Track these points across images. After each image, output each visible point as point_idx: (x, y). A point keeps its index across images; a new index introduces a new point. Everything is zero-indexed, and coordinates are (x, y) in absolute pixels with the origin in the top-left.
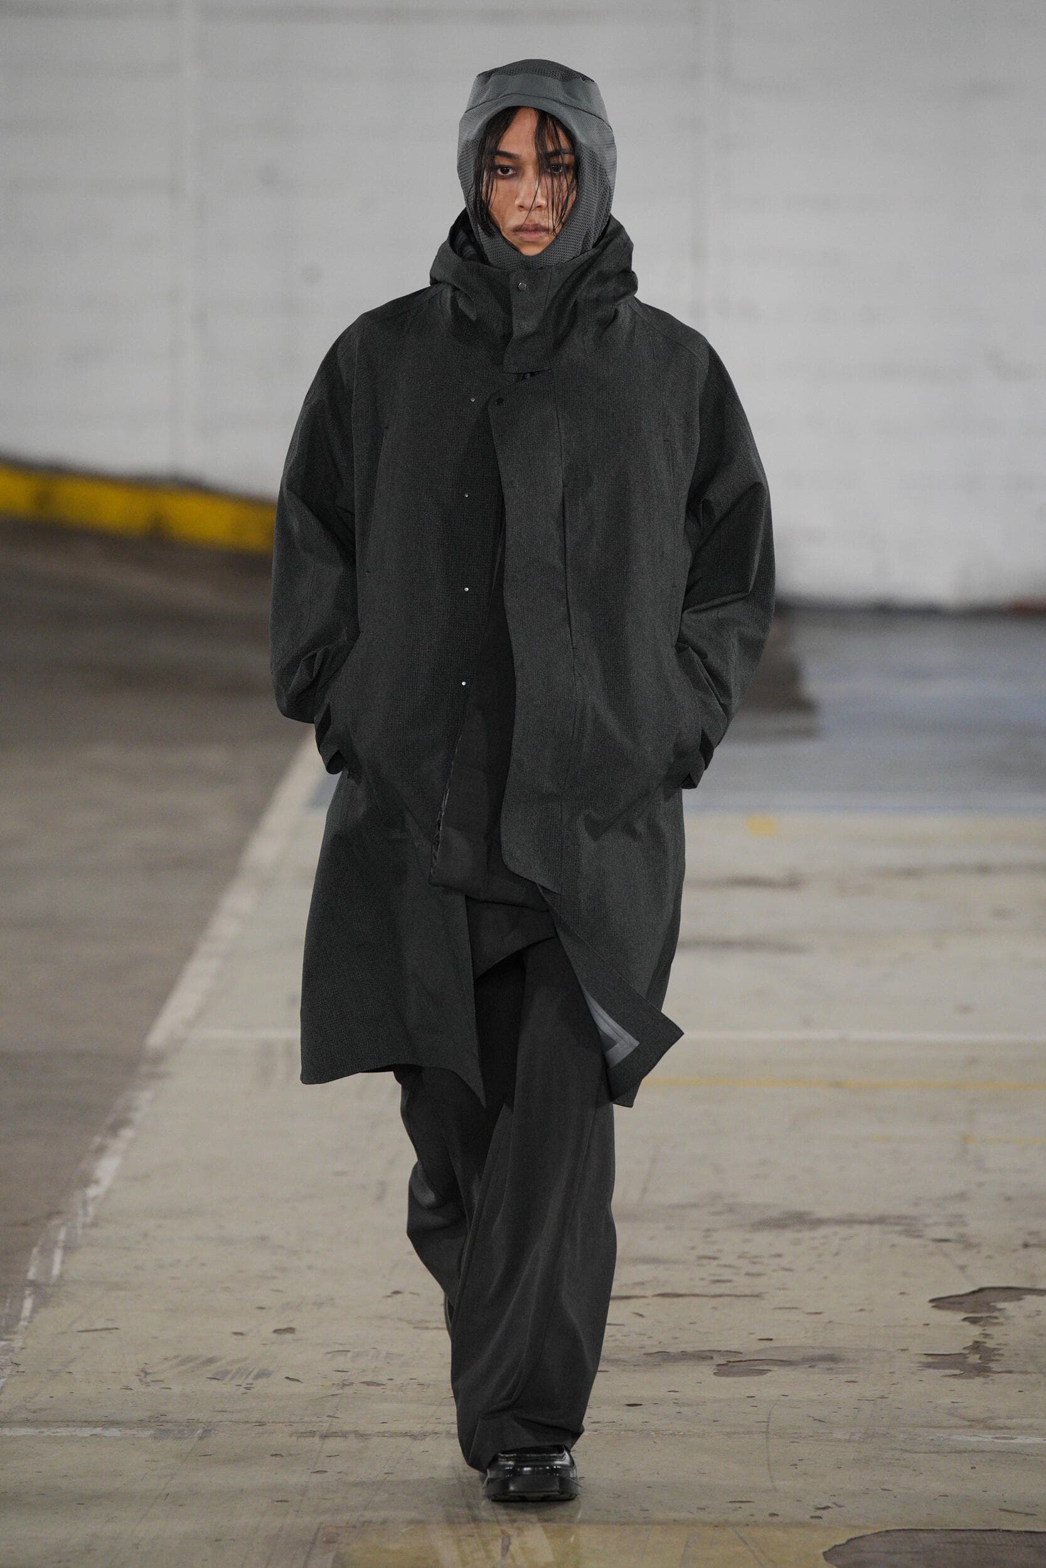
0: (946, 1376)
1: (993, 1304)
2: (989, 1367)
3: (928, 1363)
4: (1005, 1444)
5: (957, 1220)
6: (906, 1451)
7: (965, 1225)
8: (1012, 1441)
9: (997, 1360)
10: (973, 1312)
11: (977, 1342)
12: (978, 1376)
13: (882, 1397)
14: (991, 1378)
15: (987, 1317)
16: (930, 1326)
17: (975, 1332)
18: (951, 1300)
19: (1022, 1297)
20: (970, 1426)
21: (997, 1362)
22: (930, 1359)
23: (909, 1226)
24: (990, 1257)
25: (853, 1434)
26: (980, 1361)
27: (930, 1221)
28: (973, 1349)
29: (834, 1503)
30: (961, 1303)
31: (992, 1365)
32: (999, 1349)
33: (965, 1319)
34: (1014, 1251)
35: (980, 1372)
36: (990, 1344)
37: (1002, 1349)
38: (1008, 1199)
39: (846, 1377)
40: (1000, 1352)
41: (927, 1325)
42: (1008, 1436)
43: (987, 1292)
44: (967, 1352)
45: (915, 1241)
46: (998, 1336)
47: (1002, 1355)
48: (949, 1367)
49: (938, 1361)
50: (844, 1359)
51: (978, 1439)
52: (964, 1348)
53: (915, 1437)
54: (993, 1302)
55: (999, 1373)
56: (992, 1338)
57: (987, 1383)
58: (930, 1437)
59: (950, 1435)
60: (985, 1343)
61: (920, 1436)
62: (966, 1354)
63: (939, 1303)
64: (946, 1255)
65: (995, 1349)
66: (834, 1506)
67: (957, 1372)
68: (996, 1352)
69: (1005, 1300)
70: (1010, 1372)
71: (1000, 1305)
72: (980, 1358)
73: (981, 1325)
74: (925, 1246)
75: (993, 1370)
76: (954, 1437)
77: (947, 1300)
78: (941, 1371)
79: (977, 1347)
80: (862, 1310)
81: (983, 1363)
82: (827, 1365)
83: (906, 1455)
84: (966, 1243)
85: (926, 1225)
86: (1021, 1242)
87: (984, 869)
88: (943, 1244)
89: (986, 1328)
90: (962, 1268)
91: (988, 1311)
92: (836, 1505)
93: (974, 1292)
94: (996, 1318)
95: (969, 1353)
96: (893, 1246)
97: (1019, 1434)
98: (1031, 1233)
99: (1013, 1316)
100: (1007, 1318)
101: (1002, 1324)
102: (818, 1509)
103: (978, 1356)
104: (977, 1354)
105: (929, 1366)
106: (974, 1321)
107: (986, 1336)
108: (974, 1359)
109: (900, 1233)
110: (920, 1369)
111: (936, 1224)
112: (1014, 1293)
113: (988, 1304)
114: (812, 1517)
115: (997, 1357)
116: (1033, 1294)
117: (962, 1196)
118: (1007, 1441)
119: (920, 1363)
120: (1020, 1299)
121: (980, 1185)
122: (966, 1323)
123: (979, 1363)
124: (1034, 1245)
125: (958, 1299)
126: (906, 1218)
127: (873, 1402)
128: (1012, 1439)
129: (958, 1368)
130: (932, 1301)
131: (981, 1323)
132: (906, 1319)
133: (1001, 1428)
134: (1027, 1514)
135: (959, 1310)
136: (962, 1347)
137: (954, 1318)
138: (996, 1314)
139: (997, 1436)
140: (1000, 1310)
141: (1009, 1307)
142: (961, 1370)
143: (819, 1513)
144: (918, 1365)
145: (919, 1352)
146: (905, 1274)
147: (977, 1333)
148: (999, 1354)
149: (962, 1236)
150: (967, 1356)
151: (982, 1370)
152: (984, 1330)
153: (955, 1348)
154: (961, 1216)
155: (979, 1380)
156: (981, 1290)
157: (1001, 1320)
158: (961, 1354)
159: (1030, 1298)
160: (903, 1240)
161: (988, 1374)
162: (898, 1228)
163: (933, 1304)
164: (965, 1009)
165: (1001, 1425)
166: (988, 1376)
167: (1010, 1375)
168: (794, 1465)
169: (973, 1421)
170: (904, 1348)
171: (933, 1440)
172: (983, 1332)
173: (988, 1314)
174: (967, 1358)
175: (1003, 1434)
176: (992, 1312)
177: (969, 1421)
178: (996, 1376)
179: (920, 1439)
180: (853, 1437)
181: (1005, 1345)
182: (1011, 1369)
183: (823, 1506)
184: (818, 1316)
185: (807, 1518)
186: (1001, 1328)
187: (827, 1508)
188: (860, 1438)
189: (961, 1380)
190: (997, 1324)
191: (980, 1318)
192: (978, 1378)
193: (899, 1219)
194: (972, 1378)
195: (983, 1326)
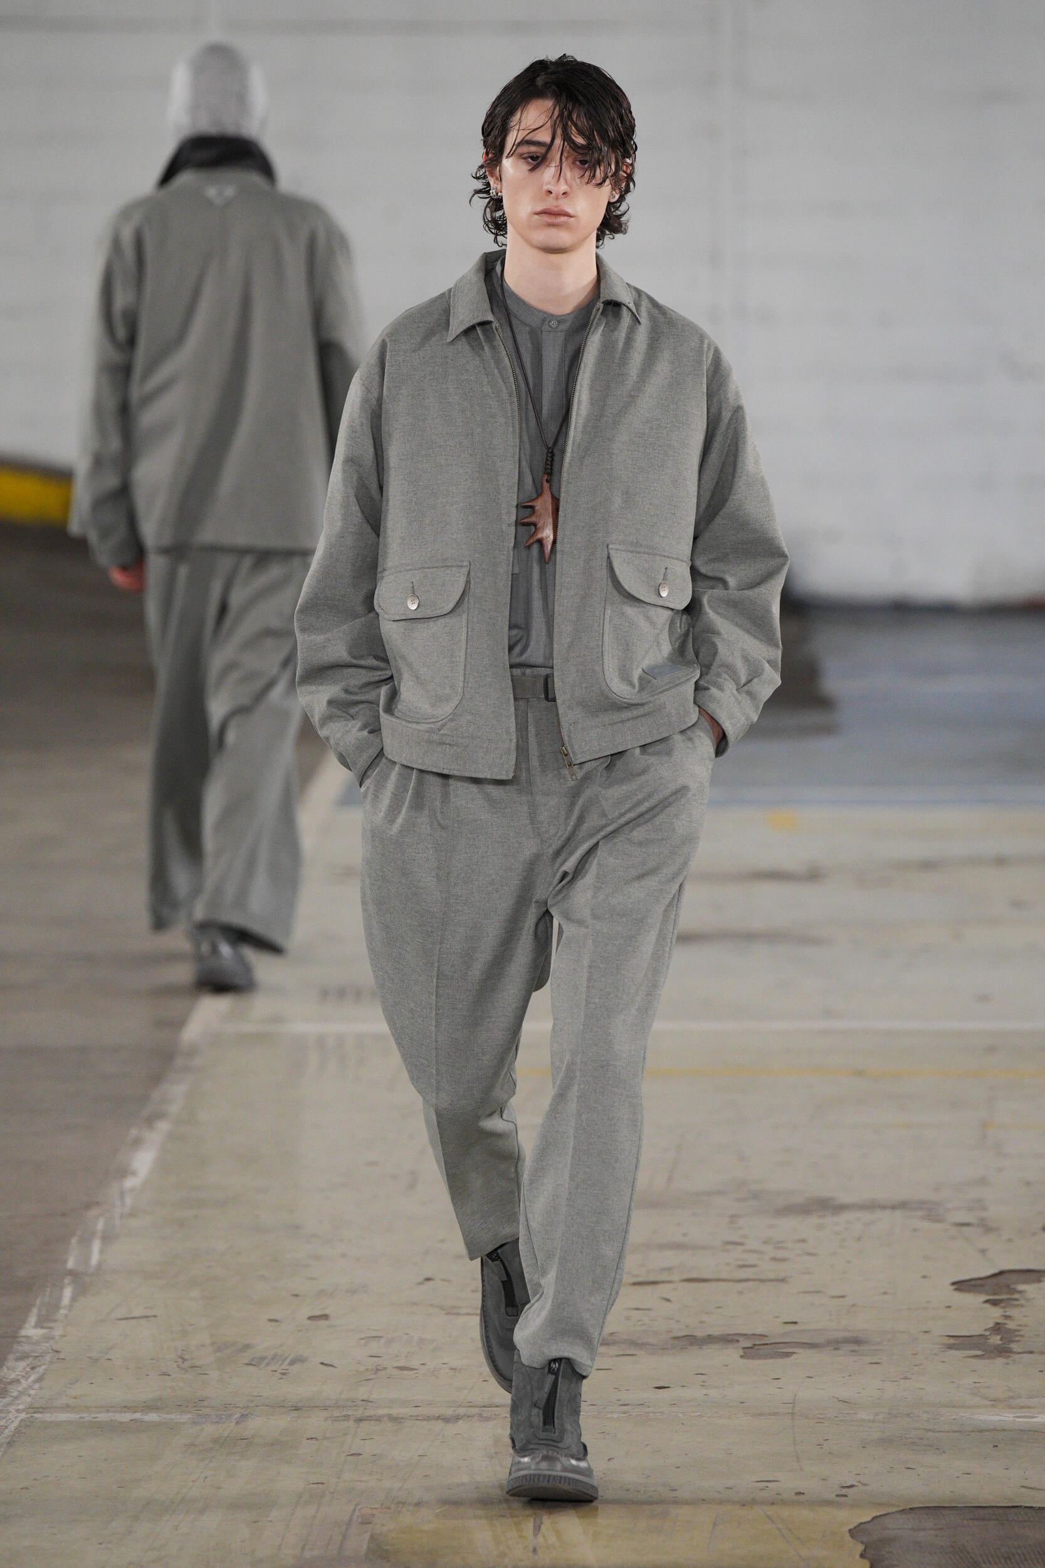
0: (969, 1357)
1: (1013, 1286)
2: (1010, 1348)
3: (951, 1344)
4: (1027, 1423)
5: (977, 1204)
7: (984, 1209)
8: (1033, 1420)
9: (1018, 1341)
10: (995, 1294)
11: (997, 1324)
12: (999, 1356)
14: (1011, 1359)
15: (1008, 1299)
16: (952, 1308)
17: (995, 1313)
18: (973, 1283)
19: (1042, 1279)
20: (993, 1405)
21: (1018, 1343)
22: (952, 1341)
23: (931, 1211)
24: (1010, 1240)
25: (877, 1414)
26: (1000, 1342)
27: (950, 1206)
28: (994, 1330)
29: (859, 1482)
31: (1013, 1346)
32: (1020, 1330)
33: (986, 1302)
34: (1034, 1234)
35: (1001, 1353)
36: (1011, 1325)
37: (1023, 1330)
38: (1028, 1184)
39: (868, 1359)
40: (1021, 1333)
41: (949, 1307)
42: (1029, 1415)
43: (1007, 1275)
44: (988, 1333)
45: (937, 1226)
46: (1019, 1317)
47: (1024, 1336)
48: (971, 1349)
49: (959, 1342)
50: (868, 1342)
51: (1000, 1418)
52: (986, 1330)
53: (938, 1416)
54: (1014, 1284)
55: (1021, 1353)
56: (1013, 1320)
57: (1008, 1364)
58: (952, 1417)
59: (973, 1414)
60: (1006, 1324)
61: (942, 1416)
62: (986, 1336)
63: (961, 1286)
64: (967, 1239)
65: (1016, 1330)
66: (859, 1484)
67: (979, 1353)
68: (1017, 1333)
69: (1026, 1282)
70: (1031, 1352)
71: (1021, 1287)
72: (1001, 1339)
73: (1001, 1307)
74: (946, 1230)
75: (1014, 1350)
76: (975, 1417)
77: (969, 1283)
78: (963, 1352)
79: (997, 1328)
80: (885, 1293)
81: (1003, 1344)
82: (851, 1347)
83: (929, 1434)
84: (987, 1228)
85: (946, 1210)
86: (1041, 1226)
87: (1001, 861)
88: (965, 1228)
89: (1006, 1309)
90: (983, 1251)
91: (1008, 1293)
92: (862, 1484)
93: (994, 1275)
94: (1017, 1300)
95: (990, 1335)
96: (915, 1230)
97: (1040, 1413)
99: (1034, 1298)
100: (1028, 1300)
101: (1022, 1306)
102: (844, 1487)
103: (999, 1337)
104: (998, 1334)
105: (951, 1347)
106: (994, 1303)
107: (1007, 1317)
108: (996, 1340)
109: (922, 1218)
110: (942, 1350)
111: (956, 1209)
112: (1034, 1275)
113: (1008, 1286)
114: (837, 1496)
115: (1017, 1339)
117: (982, 1182)
118: (1028, 1420)
119: (941, 1344)
120: (1039, 1281)
121: (1000, 1170)
122: (987, 1305)
123: (1000, 1344)
125: (979, 1282)
126: (927, 1203)
127: (894, 1383)
128: (1033, 1417)
129: (979, 1350)
130: (953, 1284)
131: (1002, 1305)
132: (928, 1302)
133: (1022, 1407)
135: (980, 1292)
136: (983, 1329)
137: (975, 1300)
138: (1016, 1296)
139: (1019, 1415)
140: (1020, 1292)
141: (1029, 1289)
142: (983, 1351)
143: (844, 1491)
144: (940, 1347)
145: (942, 1334)
146: (927, 1258)
147: (999, 1315)
148: (1020, 1335)
149: (982, 1220)
150: (988, 1337)
151: (1003, 1351)
152: (1005, 1312)
153: (976, 1329)
154: (981, 1201)
155: (1000, 1361)
156: (1001, 1273)
157: (1022, 1302)
158: (982, 1335)
160: (925, 1225)
161: (1008, 1354)
162: (920, 1213)
163: (955, 1287)
164: (984, 998)
165: (1023, 1405)
166: (1009, 1357)
167: (1031, 1355)
168: (819, 1445)
169: (994, 1400)
170: (926, 1330)
171: (955, 1419)
172: (1004, 1314)
173: (1009, 1296)
174: (989, 1339)
175: (1025, 1413)
176: (1013, 1294)
177: (990, 1400)
178: (1017, 1356)
179: (942, 1418)
180: (877, 1417)
181: (1026, 1326)
182: (1032, 1350)
183: (848, 1485)
184: (842, 1299)
185: (833, 1497)
186: (1022, 1309)
187: (852, 1486)
188: (884, 1418)
189: (982, 1361)
190: (1018, 1305)
191: (1001, 1301)
192: (999, 1359)
193: (921, 1204)
194: (994, 1358)
195: (1003, 1308)
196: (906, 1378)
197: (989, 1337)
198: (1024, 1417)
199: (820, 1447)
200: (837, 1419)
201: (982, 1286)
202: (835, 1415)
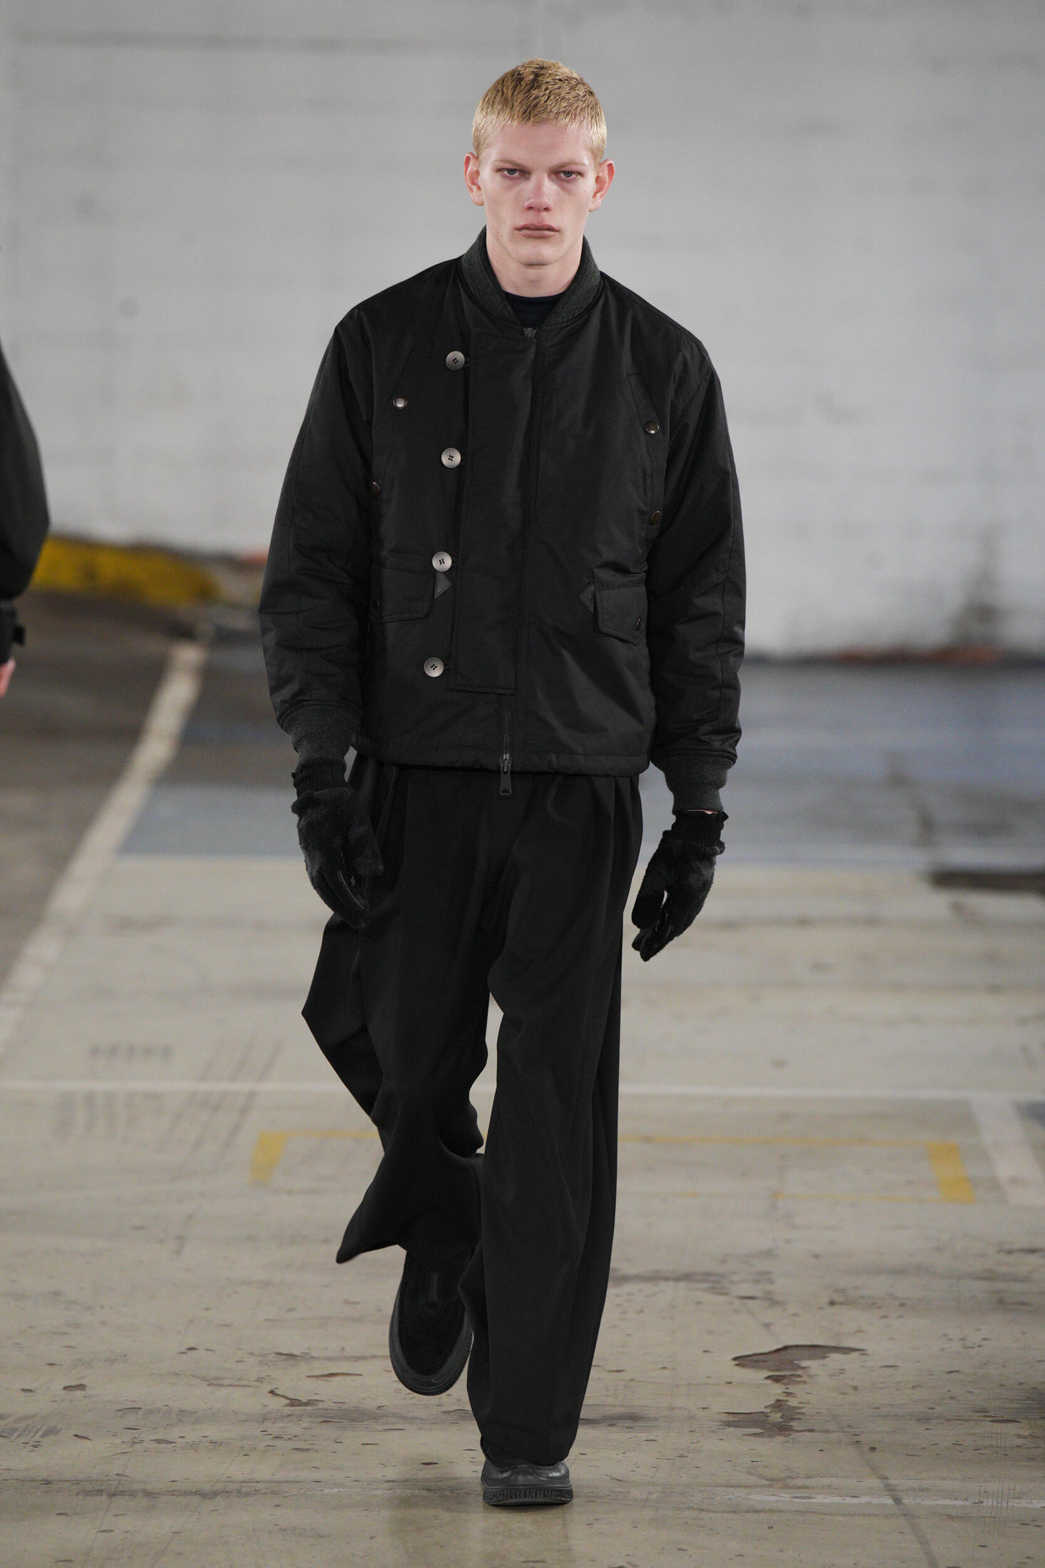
0: (747, 1435)
1: (796, 1362)
2: (790, 1425)
3: (729, 1421)
5: (764, 1276)
6: (703, 1510)
7: (771, 1282)
8: (810, 1500)
9: (799, 1419)
10: (777, 1370)
11: (778, 1401)
12: (778, 1435)
13: (682, 1456)
14: (791, 1437)
15: (791, 1375)
16: (733, 1383)
17: (777, 1389)
18: (754, 1358)
19: (827, 1355)
20: (771, 1485)
21: (798, 1421)
22: (731, 1418)
23: (715, 1282)
24: (795, 1315)
25: (650, 1493)
26: (781, 1420)
27: (735, 1278)
28: (775, 1407)
29: (629, 1563)
30: (767, 1363)
31: (793, 1423)
32: (802, 1408)
33: (768, 1378)
34: (820, 1308)
35: (781, 1431)
36: (793, 1402)
37: (805, 1407)
38: (816, 1257)
39: (644, 1436)
40: (802, 1411)
41: (730, 1382)
42: (806, 1495)
43: (790, 1351)
44: (768, 1411)
45: (721, 1299)
46: (800, 1394)
47: (804, 1414)
48: (751, 1426)
49: (739, 1419)
50: (643, 1418)
51: (776, 1498)
52: (767, 1407)
53: (713, 1496)
54: (797, 1360)
55: (801, 1431)
56: (795, 1397)
57: (788, 1442)
58: (728, 1497)
59: (749, 1494)
60: (787, 1401)
61: (718, 1495)
62: (767, 1413)
63: (742, 1361)
64: (752, 1314)
65: (797, 1408)
66: (628, 1565)
67: (758, 1431)
68: (798, 1411)
69: (810, 1358)
70: (811, 1431)
71: (804, 1363)
72: (781, 1417)
73: (783, 1384)
74: (731, 1303)
75: (794, 1428)
76: (750, 1497)
77: (751, 1358)
78: (742, 1429)
79: (778, 1405)
80: (664, 1368)
81: (783, 1422)
82: (629, 1423)
83: (703, 1515)
84: (772, 1301)
85: (732, 1282)
86: (828, 1300)
87: (803, 922)
88: (749, 1302)
89: (788, 1386)
90: (767, 1326)
91: (792, 1369)
93: (778, 1351)
94: (800, 1376)
95: (771, 1412)
96: (698, 1303)
97: (817, 1494)
98: (836, 1290)
99: (817, 1375)
100: (811, 1377)
101: (805, 1383)
103: (779, 1415)
104: (780, 1412)
105: (729, 1424)
106: (776, 1379)
107: (789, 1394)
108: (776, 1417)
109: (705, 1291)
110: (721, 1427)
111: (742, 1281)
112: (817, 1351)
113: (792, 1362)
115: (797, 1416)
116: (838, 1353)
117: (770, 1253)
118: (804, 1501)
119: (721, 1421)
120: (824, 1357)
121: (788, 1241)
122: (769, 1382)
123: (779, 1422)
124: (840, 1303)
125: (761, 1357)
126: (710, 1274)
127: (672, 1461)
128: (810, 1497)
129: (760, 1428)
130: (735, 1359)
131: (784, 1381)
132: (709, 1377)
133: (799, 1488)
135: (762, 1368)
136: (764, 1406)
137: (757, 1376)
138: (799, 1372)
139: (795, 1496)
140: (804, 1368)
141: (813, 1365)
142: (762, 1429)
144: (719, 1423)
145: (722, 1411)
146: (709, 1332)
147: (780, 1392)
148: (798, 1413)
149: (769, 1292)
151: (783, 1429)
152: (787, 1388)
153: (758, 1406)
154: (767, 1273)
155: (779, 1439)
156: (785, 1348)
157: (805, 1378)
158: (763, 1412)
159: (834, 1356)
160: (709, 1297)
161: (787, 1433)
162: (704, 1285)
163: (736, 1362)
164: (779, 1064)
165: (800, 1485)
166: (789, 1435)
167: (811, 1434)
168: (589, 1524)
169: (771, 1480)
170: (705, 1407)
171: (730, 1499)
172: (787, 1392)
173: (792, 1373)
174: (768, 1416)
175: (803, 1493)
176: (796, 1370)
177: (767, 1480)
178: (797, 1434)
179: (718, 1498)
180: (650, 1497)
181: (808, 1403)
182: (809, 1427)
184: (619, 1373)
186: (804, 1386)
188: (658, 1497)
189: (761, 1439)
190: (799, 1382)
191: (783, 1377)
192: (779, 1437)
193: (706, 1276)
194: (773, 1437)
195: (786, 1384)
197: (769, 1414)
198: (801, 1497)
199: (590, 1526)
200: (609, 1498)
201: (764, 1361)
202: (607, 1494)
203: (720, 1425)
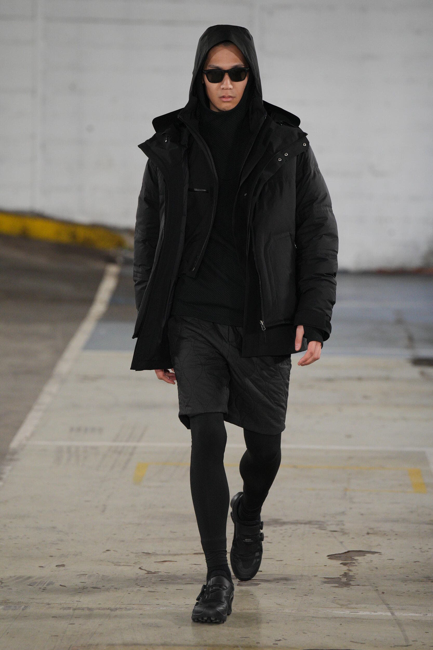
0: (332, 587)
1: (353, 557)
2: (350, 583)
3: (325, 581)
4: (355, 615)
5: (341, 523)
7: (344, 525)
8: (357, 614)
10: (345, 561)
11: (345, 573)
12: (345, 587)
14: (350, 588)
15: (350, 563)
16: (327, 566)
17: (345, 568)
18: (336, 556)
19: (366, 555)
20: (341, 607)
21: (353, 581)
22: (326, 580)
23: (321, 525)
24: (353, 538)
26: (346, 581)
27: (329, 523)
29: (283, 638)
30: (340, 557)
31: (351, 582)
33: (341, 564)
34: (363, 536)
36: (351, 574)
37: (356, 575)
38: (362, 514)
39: (291, 587)
40: (354, 577)
41: (326, 566)
42: (356, 611)
43: (350, 553)
44: (341, 577)
45: (323, 531)
46: (354, 570)
47: (356, 578)
48: (334, 583)
49: (329, 580)
50: (291, 580)
51: (344, 612)
52: (340, 575)
55: (354, 585)
56: (352, 571)
57: (349, 590)
60: (348, 573)
63: (331, 557)
64: (335, 538)
65: (353, 576)
66: (283, 639)
67: (337, 585)
69: (358, 556)
71: (356, 558)
72: (346, 580)
74: (327, 534)
77: (334, 556)
78: (330, 584)
79: (345, 575)
80: (299, 559)
81: (347, 581)
82: (283, 582)
84: (344, 533)
85: (328, 525)
86: (366, 532)
87: (360, 379)
88: (335, 533)
90: (341, 543)
91: (350, 560)
92: (284, 639)
93: (345, 553)
94: (354, 563)
95: (342, 578)
96: (314, 533)
97: (360, 611)
98: (370, 529)
99: (361, 563)
100: (359, 563)
101: (356, 566)
102: (277, 641)
103: (346, 578)
104: (345, 577)
105: (325, 582)
106: (345, 564)
107: (350, 570)
108: (344, 580)
109: (316, 528)
110: (321, 583)
111: (331, 524)
112: (361, 553)
113: (350, 557)
114: (274, 644)
115: (353, 579)
116: (370, 554)
117: (343, 513)
118: (355, 613)
119: (322, 581)
120: (364, 556)
121: (351, 508)
122: (342, 565)
124: (372, 534)
125: (339, 555)
126: (319, 522)
128: (357, 612)
129: (337, 584)
130: (328, 556)
131: (348, 565)
132: (317, 563)
133: (353, 608)
134: (362, 643)
135: (339, 560)
137: (337, 563)
138: (354, 562)
139: (352, 611)
140: (356, 560)
141: (360, 559)
142: (339, 584)
143: (277, 642)
144: (321, 582)
145: (323, 577)
146: (318, 545)
149: (343, 529)
150: (341, 579)
151: (347, 584)
152: (349, 568)
153: (336, 575)
154: (342, 521)
155: (345, 589)
156: (348, 552)
157: (356, 564)
158: (339, 578)
159: (368, 555)
160: (318, 531)
162: (316, 526)
163: (329, 557)
164: (349, 436)
165: (353, 607)
166: (349, 587)
167: (358, 586)
169: (342, 605)
170: (315, 575)
172: (348, 569)
175: (354, 610)
176: (353, 561)
177: (340, 605)
178: (353, 587)
180: (292, 611)
182: (358, 584)
183: (278, 639)
184: (281, 562)
185: (271, 644)
187: (280, 640)
189: (338, 589)
190: (355, 565)
191: (348, 563)
192: (345, 588)
193: (317, 522)
194: (343, 587)
196: (306, 595)
198: (354, 612)
203: (322, 583)
